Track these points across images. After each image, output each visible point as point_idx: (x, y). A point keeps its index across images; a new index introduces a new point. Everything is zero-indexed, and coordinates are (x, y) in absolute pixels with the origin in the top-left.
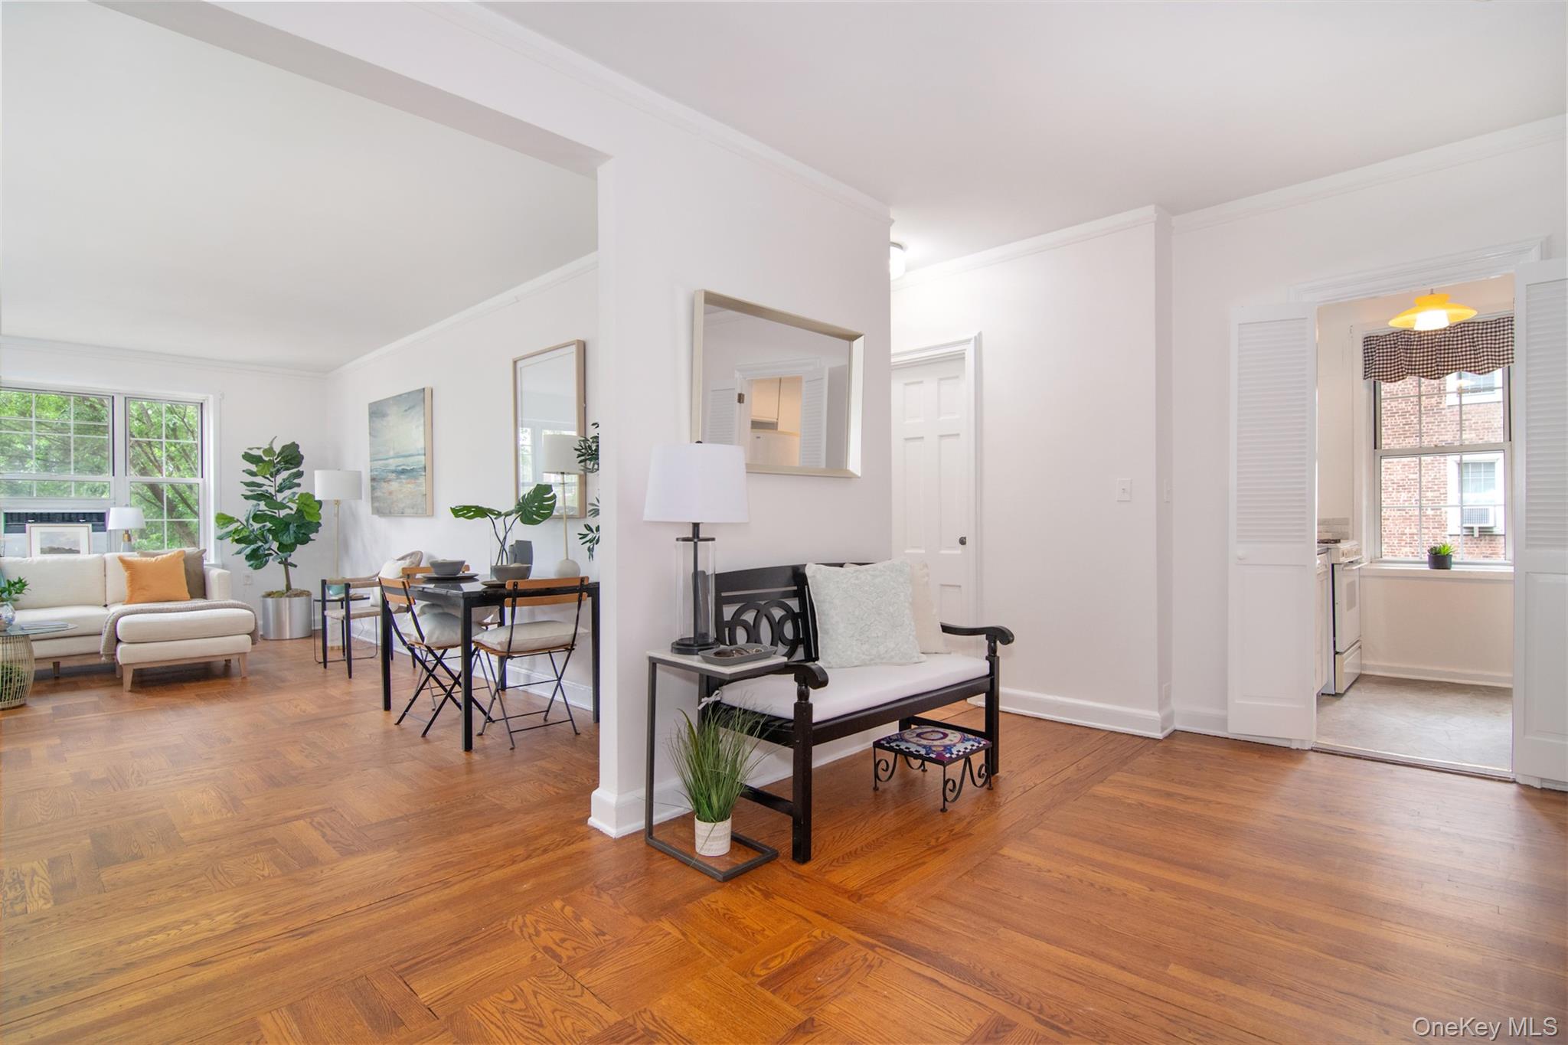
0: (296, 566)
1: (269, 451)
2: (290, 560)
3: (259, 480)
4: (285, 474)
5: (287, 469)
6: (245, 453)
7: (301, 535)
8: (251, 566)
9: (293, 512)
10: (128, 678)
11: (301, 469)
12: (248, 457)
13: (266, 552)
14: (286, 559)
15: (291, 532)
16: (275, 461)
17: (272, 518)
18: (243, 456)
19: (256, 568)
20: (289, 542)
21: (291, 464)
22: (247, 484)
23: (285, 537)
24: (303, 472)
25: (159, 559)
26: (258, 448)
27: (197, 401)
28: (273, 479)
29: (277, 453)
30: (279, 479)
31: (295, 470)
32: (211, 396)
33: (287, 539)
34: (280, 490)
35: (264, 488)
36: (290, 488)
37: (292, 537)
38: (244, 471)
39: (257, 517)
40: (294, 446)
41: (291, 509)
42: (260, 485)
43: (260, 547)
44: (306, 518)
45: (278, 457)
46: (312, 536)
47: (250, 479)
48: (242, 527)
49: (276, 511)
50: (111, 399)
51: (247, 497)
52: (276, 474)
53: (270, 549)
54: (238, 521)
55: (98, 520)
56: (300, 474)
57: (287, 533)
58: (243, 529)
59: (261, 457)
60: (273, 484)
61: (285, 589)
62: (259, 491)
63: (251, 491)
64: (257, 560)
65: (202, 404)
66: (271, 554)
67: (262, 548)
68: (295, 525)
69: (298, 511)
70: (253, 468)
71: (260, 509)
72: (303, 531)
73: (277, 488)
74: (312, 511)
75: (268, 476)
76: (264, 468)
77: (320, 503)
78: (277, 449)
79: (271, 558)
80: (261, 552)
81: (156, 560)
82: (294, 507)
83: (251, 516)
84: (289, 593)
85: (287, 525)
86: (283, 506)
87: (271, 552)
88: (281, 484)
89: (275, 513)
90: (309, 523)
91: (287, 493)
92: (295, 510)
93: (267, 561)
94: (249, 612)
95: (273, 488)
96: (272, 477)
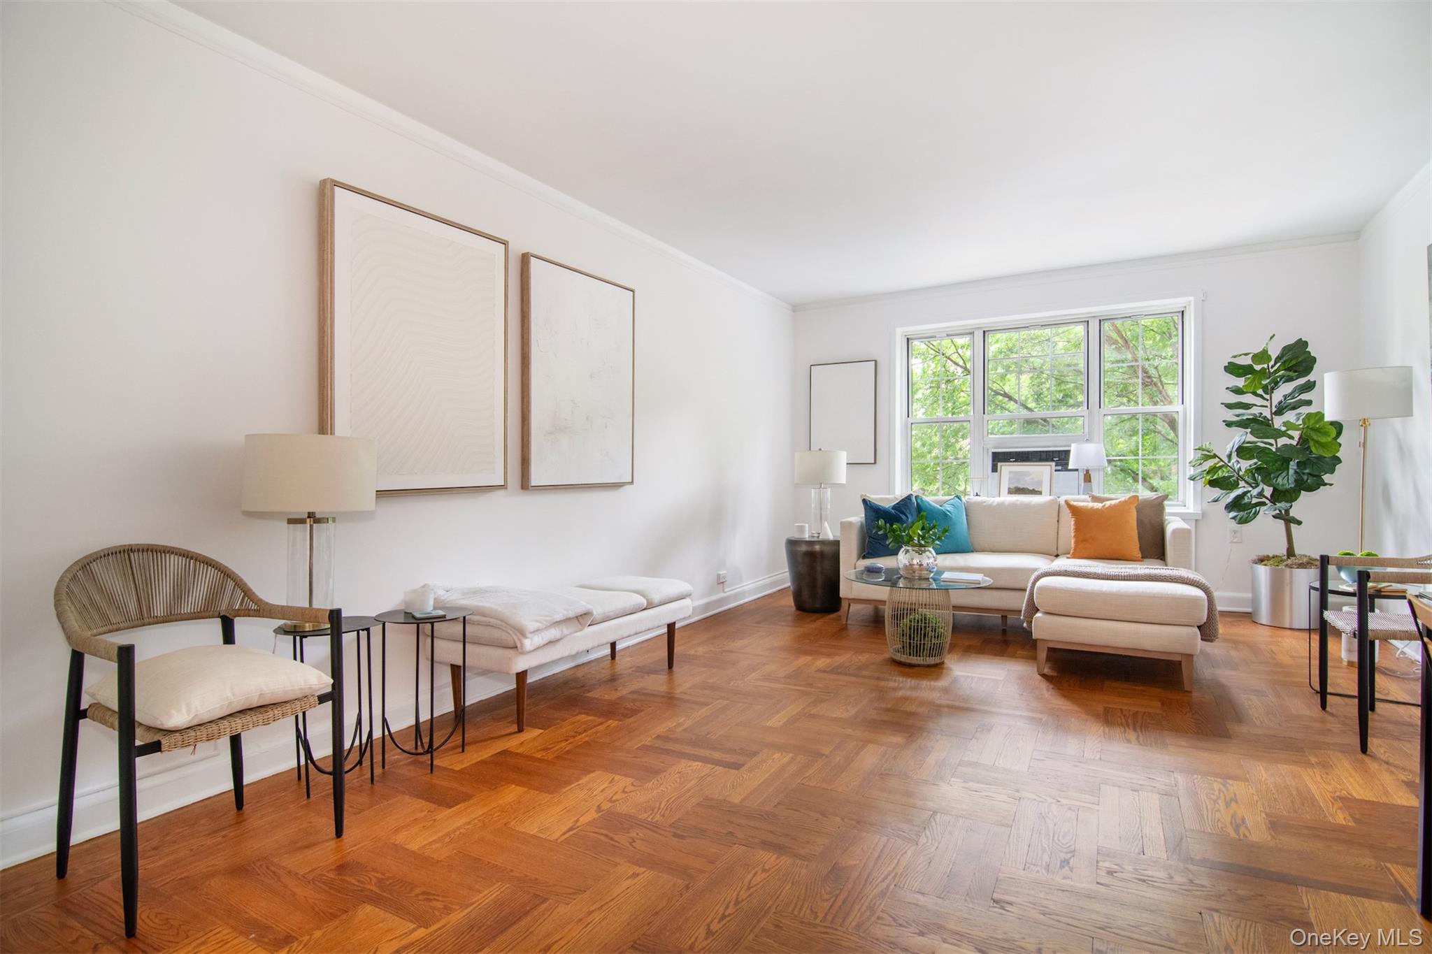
0: (1299, 523)
1: (1262, 356)
2: (1292, 513)
3: (1248, 398)
4: (1285, 389)
5: (1290, 379)
6: (1229, 363)
7: (1305, 477)
8: (1234, 518)
9: (1294, 443)
10: (1042, 655)
11: (1311, 377)
12: (1233, 369)
13: (1254, 501)
14: (1287, 511)
15: (1291, 472)
16: (1272, 371)
17: (1261, 453)
18: (1225, 367)
19: (1243, 521)
20: (1287, 486)
21: (1295, 371)
22: (1230, 406)
23: (1280, 479)
24: (1315, 382)
25: (1107, 506)
26: (1246, 354)
27: (1178, 310)
28: (1267, 397)
29: (1274, 358)
30: (1278, 396)
31: (1302, 381)
32: (1192, 299)
33: (1286, 480)
34: (1280, 411)
35: (1255, 411)
36: (1294, 408)
37: (1292, 479)
38: (1227, 388)
39: (1243, 451)
40: (1301, 344)
41: (1291, 437)
42: (1247, 406)
43: (1245, 494)
44: (1313, 449)
45: (1275, 363)
46: (1326, 478)
47: (1234, 398)
48: (1221, 463)
49: (1272, 441)
50: (1086, 324)
51: (1229, 424)
52: (1273, 389)
53: (1261, 494)
54: (1215, 456)
55: (1060, 458)
56: (1310, 386)
57: (1284, 474)
58: (1221, 467)
59: (1250, 366)
60: (1268, 404)
61: (1285, 553)
62: (1247, 414)
63: (1238, 416)
64: (1239, 511)
65: (1183, 312)
66: (1264, 504)
67: (1249, 495)
68: (1296, 461)
69: (1303, 440)
70: (1240, 382)
71: (1247, 440)
72: (1307, 471)
73: (1274, 409)
74: (1323, 440)
75: (1260, 391)
76: (1254, 379)
77: (1338, 427)
78: (1274, 353)
79: (1263, 508)
80: (1246, 500)
81: (1105, 505)
82: (1296, 434)
83: (1234, 449)
84: (1289, 562)
85: (1285, 462)
86: (1278, 434)
87: (1264, 500)
88: (1280, 403)
89: (1272, 445)
90: (1320, 458)
91: (1290, 416)
92: (1297, 438)
93: (1256, 514)
94: (1198, 593)
95: (1269, 410)
96: (1267, 393)
